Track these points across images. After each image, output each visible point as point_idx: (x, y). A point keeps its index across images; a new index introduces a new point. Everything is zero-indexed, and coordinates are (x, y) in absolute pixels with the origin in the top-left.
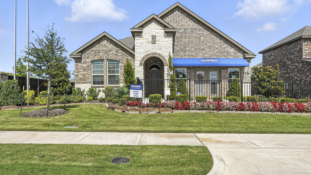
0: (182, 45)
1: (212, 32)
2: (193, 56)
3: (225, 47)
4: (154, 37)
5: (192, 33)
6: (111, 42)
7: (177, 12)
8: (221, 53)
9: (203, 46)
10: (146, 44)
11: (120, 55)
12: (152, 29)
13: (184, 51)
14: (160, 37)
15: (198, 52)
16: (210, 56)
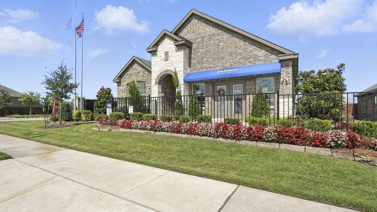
0: (199, 57)
1: (233, 34)
2: (211, 68)
3: (250, 50)
4: (167, 53)
5: (210, 41)
6: (140, 65)
7: (194, 20)
8: (246, 59)
9: (223, 54)
10: (160, 62)
11: (146, 76)
12: (166, 46)
13: (201, 63)
14: (172, 52)
15: (216, 62)
16: (232, 65)
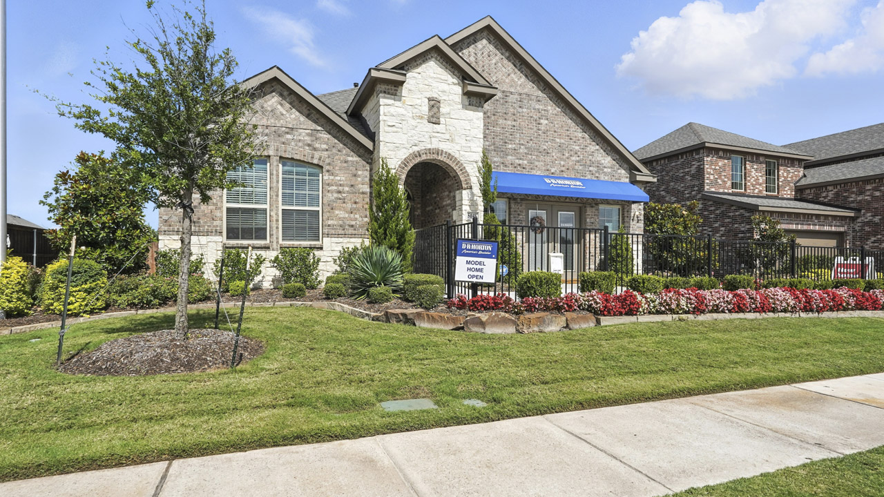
0: (497, 136)
1: (565, 109)
2: (524, 168)
3: (592, 150)
4: (434, 104)
5: (520, 107)
7: (484, 42)
8: (585, 165)
9: (546, 144)
10: (413, 122)
12: (430, 80)
13: (502, 151)
14: (450, 105)
15: (534, 157)
16: (562, 171)
